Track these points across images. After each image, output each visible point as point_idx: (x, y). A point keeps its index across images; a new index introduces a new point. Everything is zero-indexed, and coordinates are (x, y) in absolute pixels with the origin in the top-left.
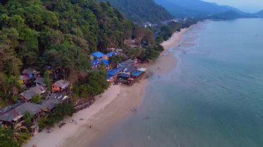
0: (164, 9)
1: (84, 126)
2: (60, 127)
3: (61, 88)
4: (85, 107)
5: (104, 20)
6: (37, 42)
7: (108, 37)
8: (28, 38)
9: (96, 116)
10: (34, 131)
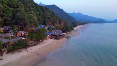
0: (73, 18)
1: (32, 52)
2: (19, 52)
3: (22, 34)
4: (34, 45)
5: (46, 13)
6: (12, 14)
7: (48, 19)
8: (7, 11)
9: (39, 49)
10: (4, 53)
